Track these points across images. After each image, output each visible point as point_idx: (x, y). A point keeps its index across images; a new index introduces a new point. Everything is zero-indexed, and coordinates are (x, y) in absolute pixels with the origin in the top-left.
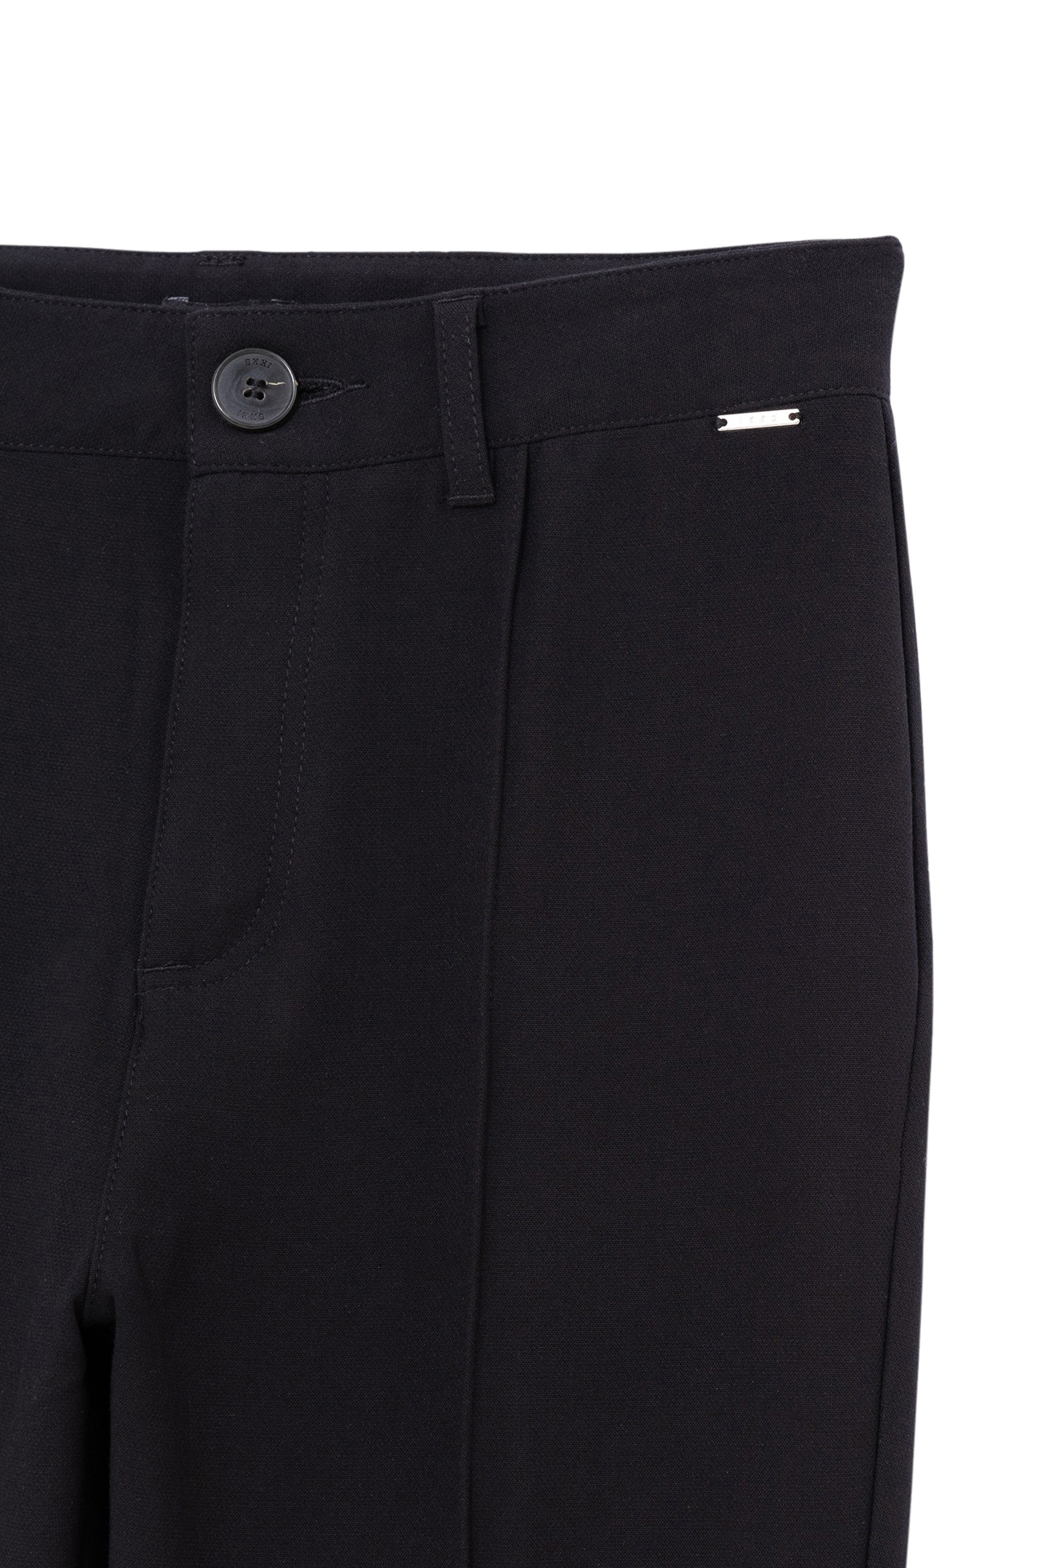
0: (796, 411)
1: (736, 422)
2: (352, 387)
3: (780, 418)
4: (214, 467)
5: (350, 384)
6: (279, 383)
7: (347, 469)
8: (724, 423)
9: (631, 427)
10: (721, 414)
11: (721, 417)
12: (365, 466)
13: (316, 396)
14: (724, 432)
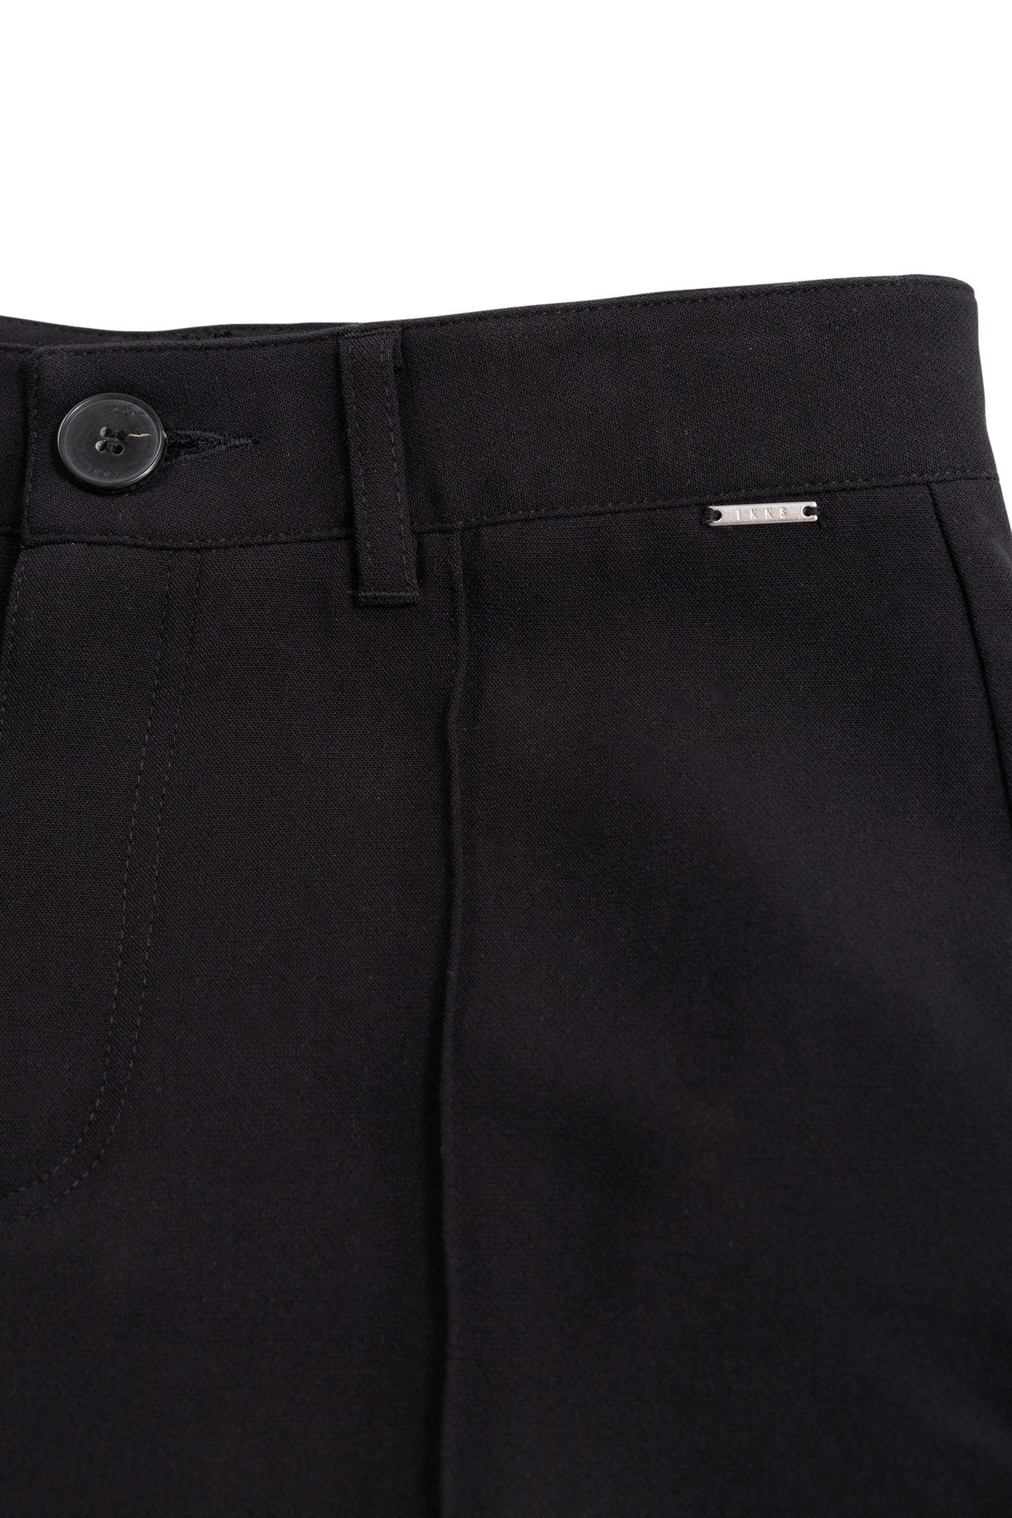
0: (814, 504)
1: (733, 514)
2: (237, 443)
3: (793, 511)
4: (52, 536)
5: (235, 438)
6: (142, 435)
7: (227, 547)
8: (719, 515)
9: (595, 514)
10: (716, 504)
11: (715, 508)
12: (249, 545)
13: (191, 453)
14: (717, 527)
